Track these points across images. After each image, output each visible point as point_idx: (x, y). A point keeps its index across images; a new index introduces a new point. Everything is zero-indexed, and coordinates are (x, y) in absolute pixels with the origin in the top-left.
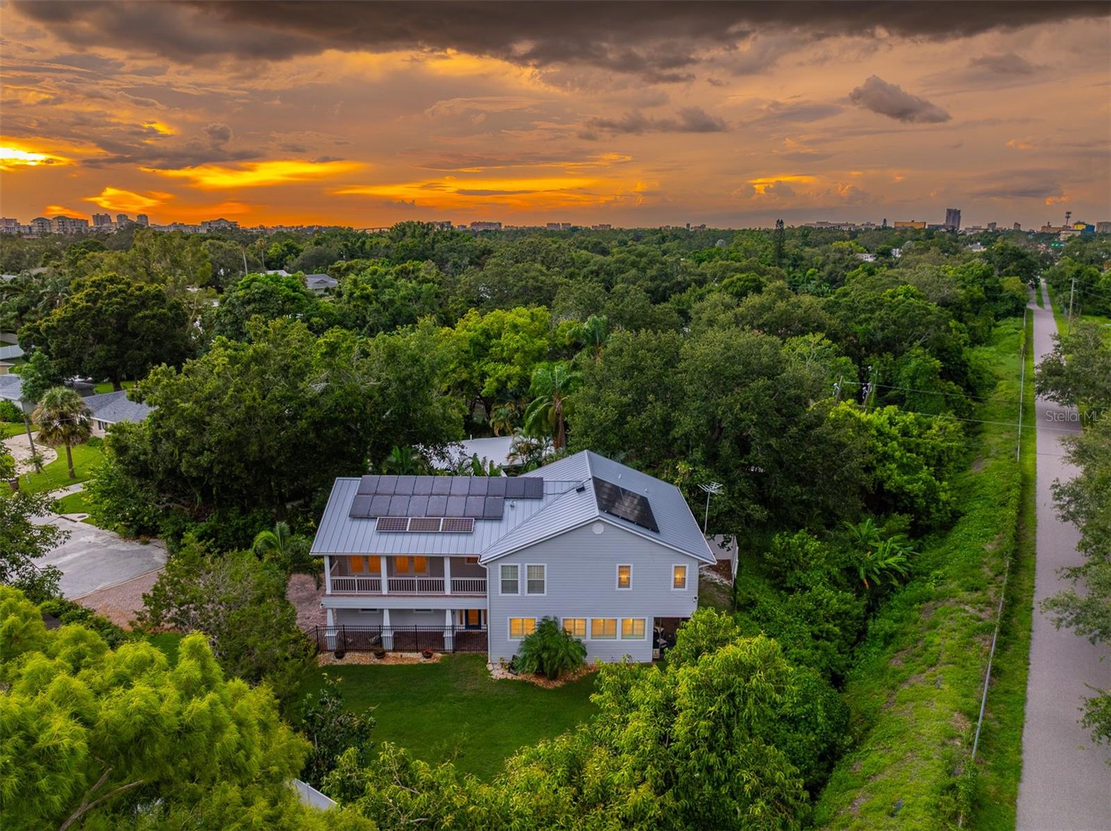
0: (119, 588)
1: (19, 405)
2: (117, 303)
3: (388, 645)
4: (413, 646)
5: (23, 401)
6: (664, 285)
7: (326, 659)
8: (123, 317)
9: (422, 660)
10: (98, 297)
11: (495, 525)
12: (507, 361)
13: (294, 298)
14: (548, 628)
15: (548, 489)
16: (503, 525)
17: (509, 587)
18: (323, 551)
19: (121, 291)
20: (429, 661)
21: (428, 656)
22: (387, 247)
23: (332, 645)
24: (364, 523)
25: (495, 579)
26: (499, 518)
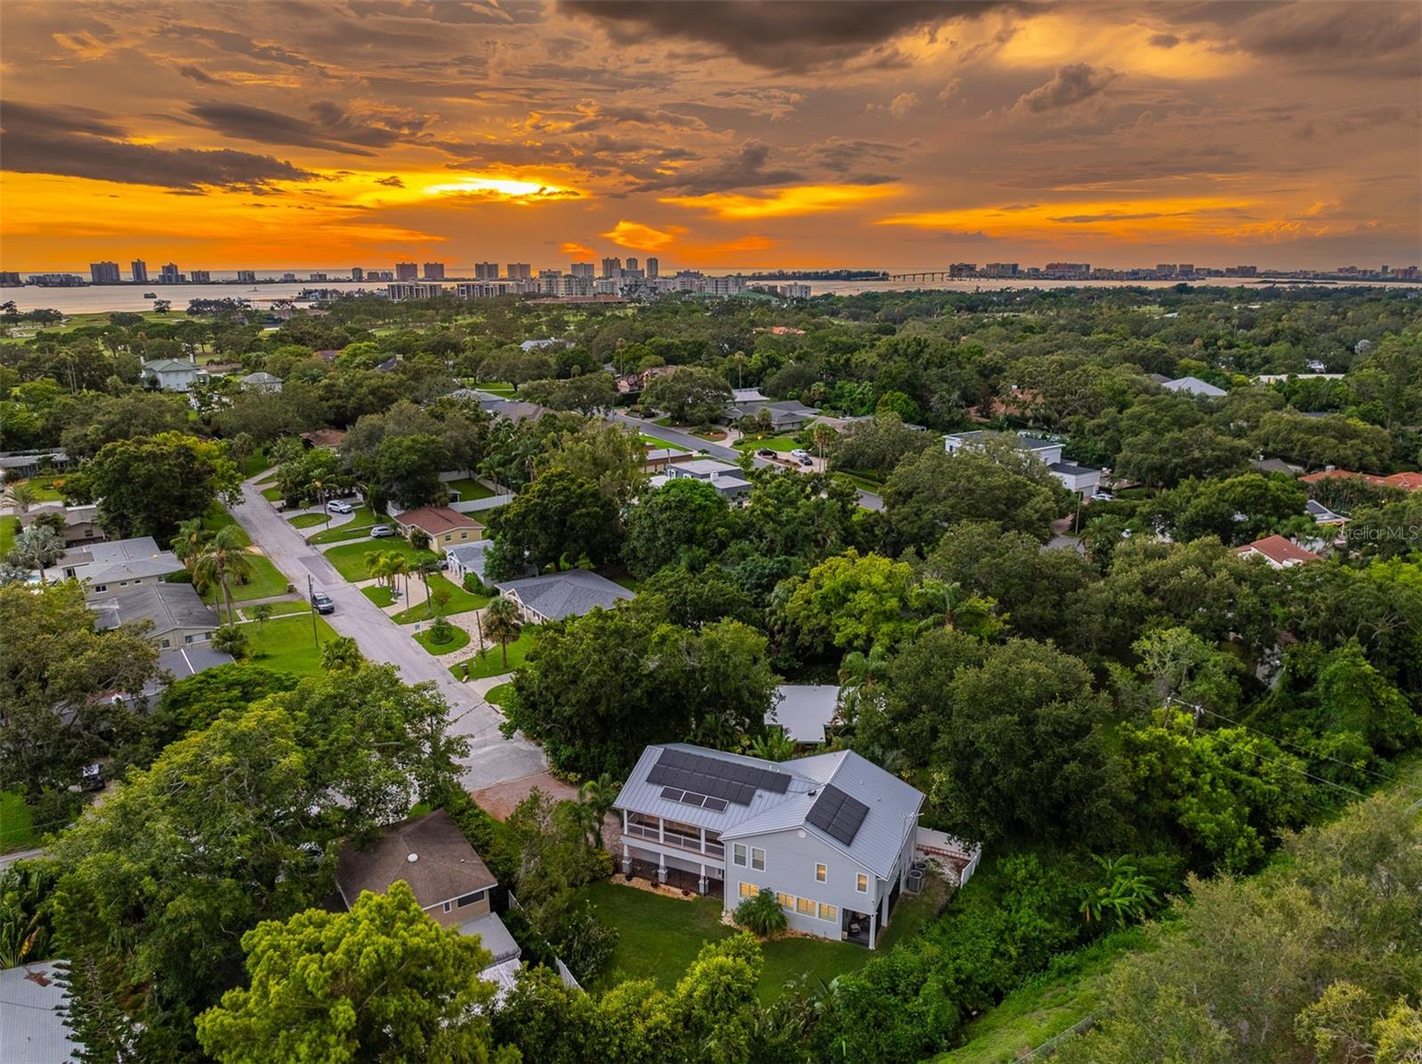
0: (512, 785)
1: (482, 579)
2: (561, 501)
3: (662, 878)
4: (677, 883)
5: (485, 576)
6: (1175, 461)
7: (619, 879)
8: (564, 513)
9: (681, 896)
10: (548, 494)
11: (743, 808)
12: (858, 618)
13: (705, 507)
14: (766, 898)
15: (793, 786)
16: (748, 810)
17: (740, 860)
18: (622, 806)
19: (565, 489)
20: (686, 898)
21: (686, 894)
22: (874, 367)
23: (626, 869)
24: (655, 787)
25: (730, 853)
26: (746, 802)
